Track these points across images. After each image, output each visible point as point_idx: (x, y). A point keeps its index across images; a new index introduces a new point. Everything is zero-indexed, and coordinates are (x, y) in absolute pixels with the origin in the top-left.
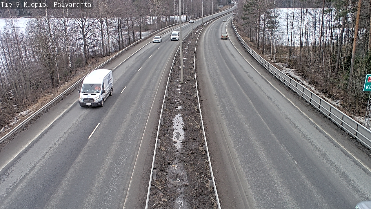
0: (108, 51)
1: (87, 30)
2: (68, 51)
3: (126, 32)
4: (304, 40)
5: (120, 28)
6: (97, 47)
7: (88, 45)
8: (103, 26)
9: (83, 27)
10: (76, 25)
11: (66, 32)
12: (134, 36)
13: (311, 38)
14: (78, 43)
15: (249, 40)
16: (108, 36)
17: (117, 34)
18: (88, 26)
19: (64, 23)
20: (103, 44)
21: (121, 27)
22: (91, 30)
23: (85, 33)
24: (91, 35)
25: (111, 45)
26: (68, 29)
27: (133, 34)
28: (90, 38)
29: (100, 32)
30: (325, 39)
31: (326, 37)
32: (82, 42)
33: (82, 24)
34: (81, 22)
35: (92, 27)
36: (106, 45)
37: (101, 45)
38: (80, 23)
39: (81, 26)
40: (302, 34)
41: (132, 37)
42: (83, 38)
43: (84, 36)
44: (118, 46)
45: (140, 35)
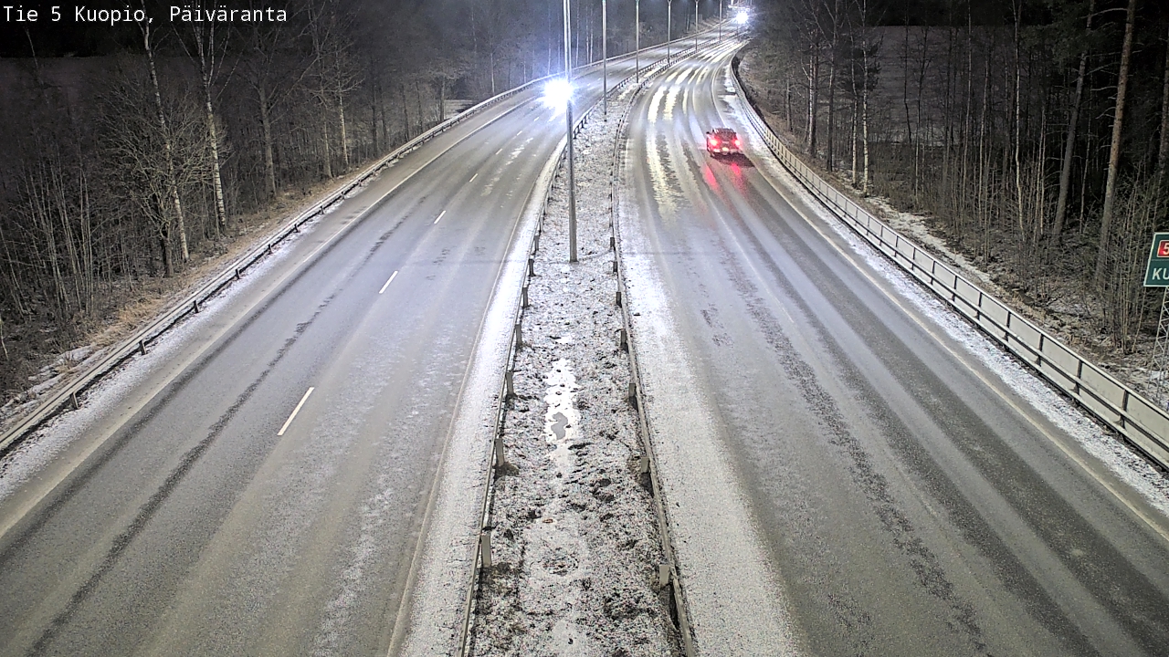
5: (376, 87)
6: (305, 146)
12: (420, 113)
17: (369, 107)
21: (380, 86)
25: (349, 140)
27: (419, 107)
33: (259, 75)
34: (255, 70)
38: (251, 71)
39: (255, 80)
41: (414, 115)
44: (371, 142)
45: (441, 108)
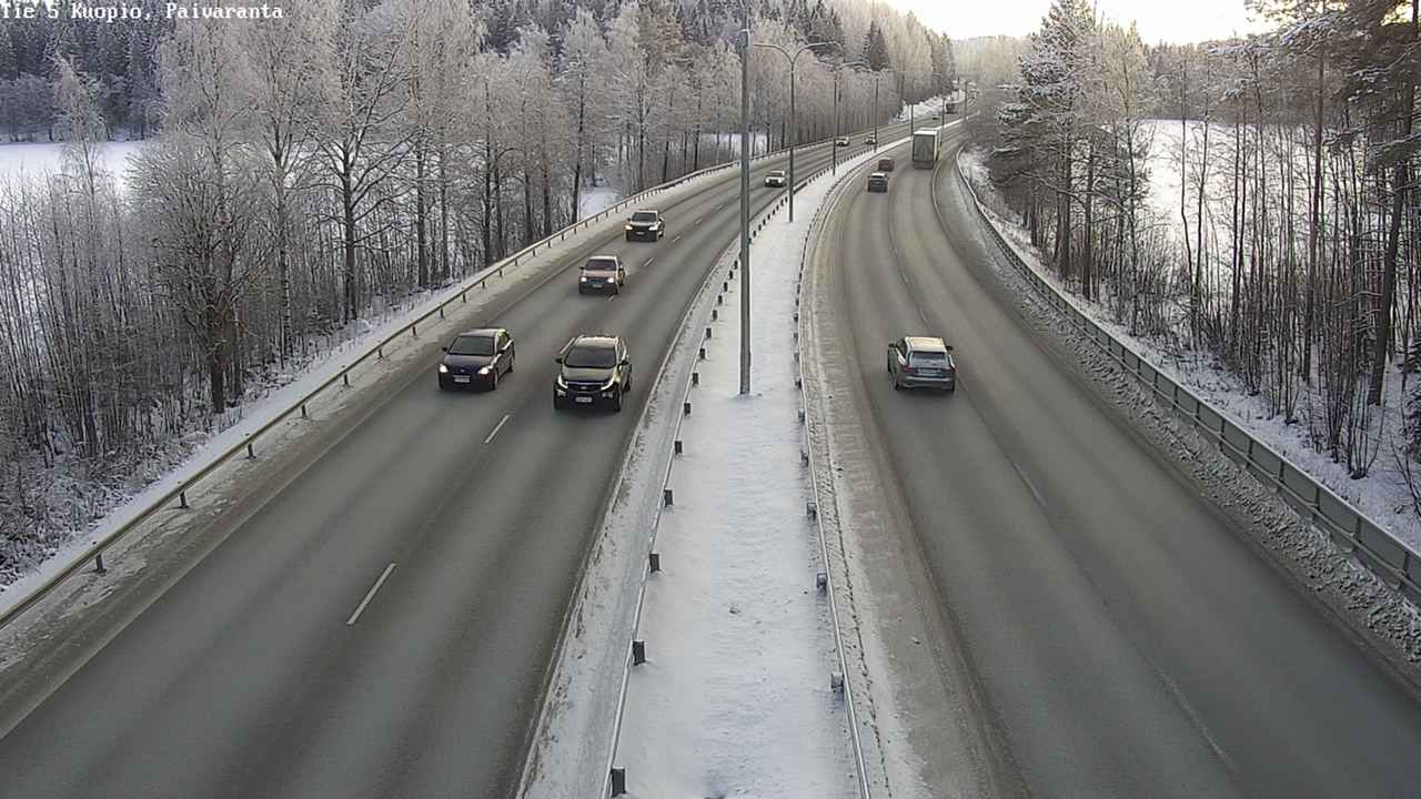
0: (440, 270)
1: (361, 186)
2: (284, 267)
3: (518, 195)
4: (1251, 248)
5: (492, 177)
6: (397, 251)
7: (362, 242)
8: (425, 168)
9: (347, 174)
10: (320, 165)
11: (279, 192)
12: (547, 212)
13: (1275, 242)
14: (323, 238)
15: (1029, 241)
16: (444, 209)
17: (482, 202)
18: (368, 170)
19: (278, 158)
20: (422, 240)
21: (497, 176)
22: (377, 182)
23: (355, 196)
24: (379, 203)
25: (453, 244)
26: (290, 179)
27: (547, 203)
28: (371, 215)
29: (415, 192)
30: (1328, 247)
31: (1336, 239)
32: (340, 231)
33: (345, 161)
34: (341, 154)
35: (383, 174)
36: (433, 244)
37: (415, 244)
38: (337, 155)
39: (341, 168)
40: (1239, 224)
41: (539, 214)
42: (342, 213)
43: (349, 210)
44: (482, 248)
45: (575, 207)
